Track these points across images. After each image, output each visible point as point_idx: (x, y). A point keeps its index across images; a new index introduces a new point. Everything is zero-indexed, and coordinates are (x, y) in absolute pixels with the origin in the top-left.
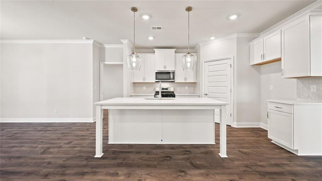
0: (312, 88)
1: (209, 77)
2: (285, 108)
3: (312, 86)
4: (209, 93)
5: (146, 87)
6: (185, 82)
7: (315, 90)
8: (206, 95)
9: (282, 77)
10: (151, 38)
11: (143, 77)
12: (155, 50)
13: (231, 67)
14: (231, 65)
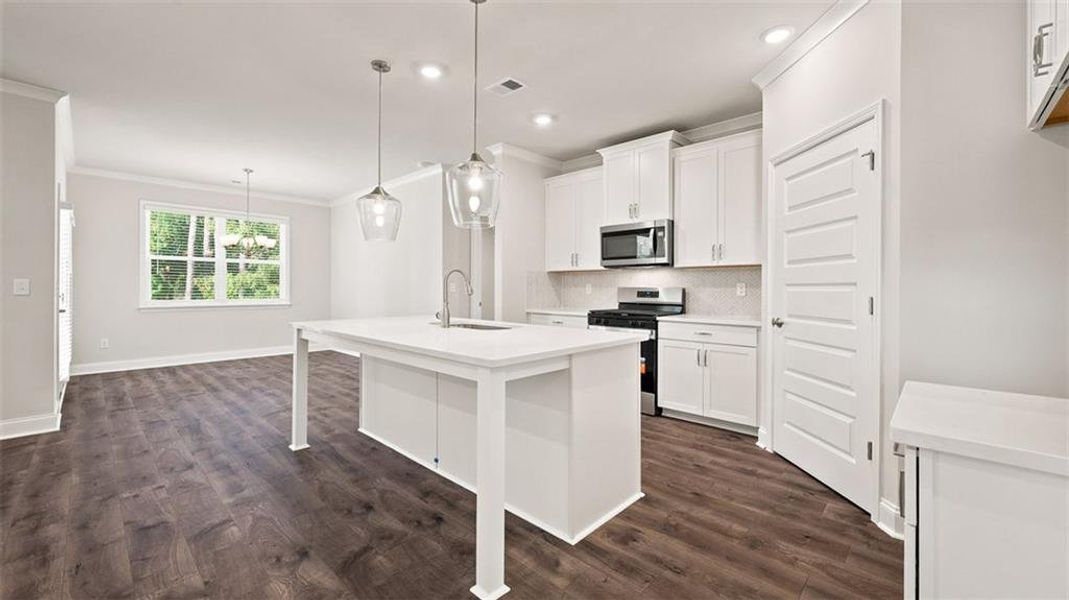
5: (594, 285)
6: (714, 264)
8: (779, 325)
10: (543, 121)
11: (573, 252)
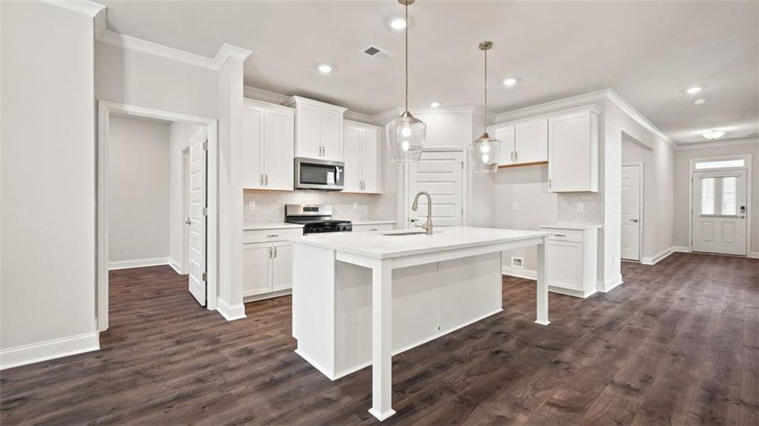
0: (579, 208)
1: (419, 183)
2: (570, 236)
3: (579, 205)
4: (419, 216)
5: (258, 202)
6: (360, 192)
7: (582, 211)
8: (413, 221)
9: (550, 190)
11: (262, 173)
12: (297, 99)
13: (463, 167)
14: (462, 163)
